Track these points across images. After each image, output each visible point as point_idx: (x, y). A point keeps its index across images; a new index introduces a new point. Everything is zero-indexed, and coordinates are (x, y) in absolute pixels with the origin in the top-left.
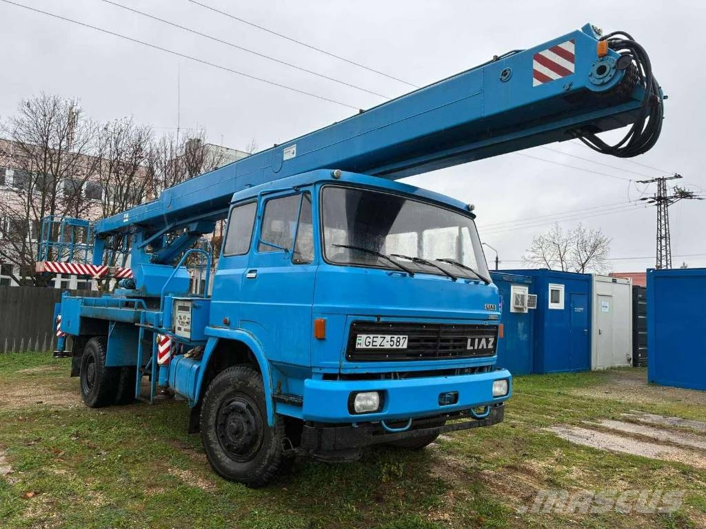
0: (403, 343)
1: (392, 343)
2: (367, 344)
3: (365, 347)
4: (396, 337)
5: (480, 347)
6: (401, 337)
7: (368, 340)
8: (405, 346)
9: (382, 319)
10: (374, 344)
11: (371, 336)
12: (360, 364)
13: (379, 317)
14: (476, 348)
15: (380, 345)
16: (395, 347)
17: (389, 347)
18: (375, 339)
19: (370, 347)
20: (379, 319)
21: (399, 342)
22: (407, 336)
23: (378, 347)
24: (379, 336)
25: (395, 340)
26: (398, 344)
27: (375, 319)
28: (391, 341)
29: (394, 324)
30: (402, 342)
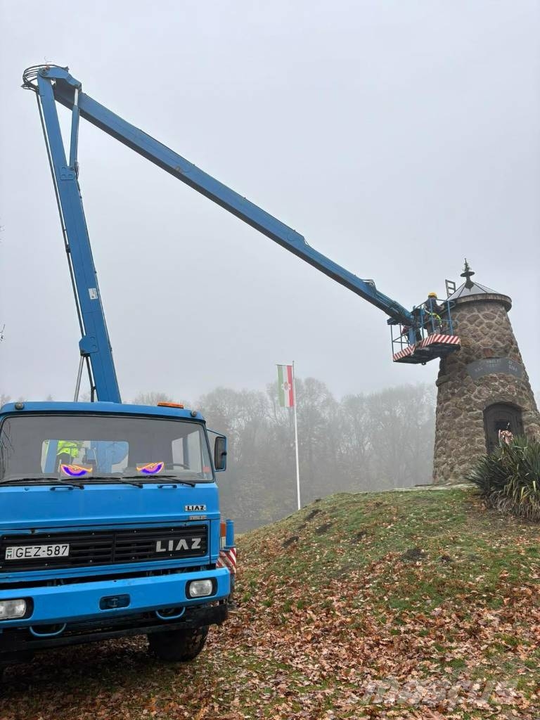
0: (64, 551)
1: (50, 552)
2: (19, 555)
3: (16, 558)
4: (54, 546)
5: (178, 548)
6: (61, 546)
7: (20, 551)
8: (66, 554)
9: (37, 531)
10: (27, 554)
11: (24, 548)
12: (10, 575)
13: (33, 529)
14: (171, 549)
15: (35, 555)
16: (53, 555)
17: (46, 556)
18: (28, 550)
19: (23, 557)
20: (33, 532)
21: (58, 550)
22: (68, 545)
23: (33, 557)
24: (33, 547)
25: (53, 549)
26: (57, 552)
27: (29, 532)
28: (48, 550)
29: (52, 535)
30: (62, 550)
